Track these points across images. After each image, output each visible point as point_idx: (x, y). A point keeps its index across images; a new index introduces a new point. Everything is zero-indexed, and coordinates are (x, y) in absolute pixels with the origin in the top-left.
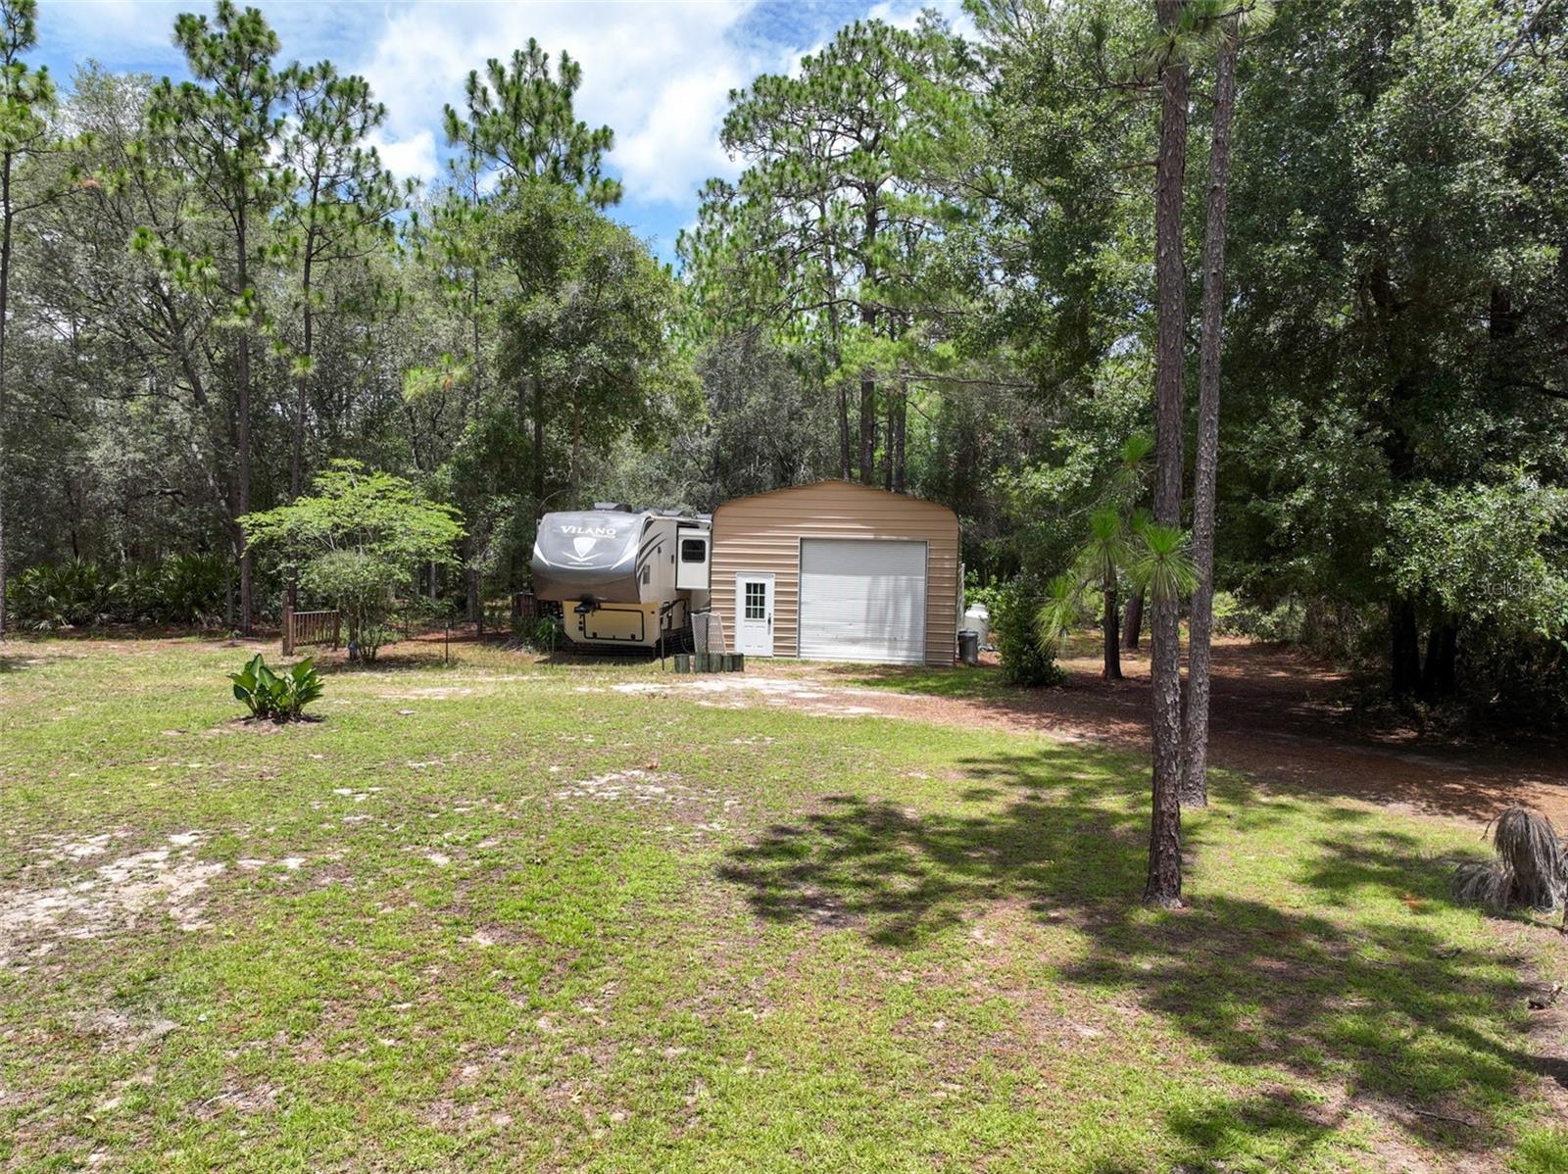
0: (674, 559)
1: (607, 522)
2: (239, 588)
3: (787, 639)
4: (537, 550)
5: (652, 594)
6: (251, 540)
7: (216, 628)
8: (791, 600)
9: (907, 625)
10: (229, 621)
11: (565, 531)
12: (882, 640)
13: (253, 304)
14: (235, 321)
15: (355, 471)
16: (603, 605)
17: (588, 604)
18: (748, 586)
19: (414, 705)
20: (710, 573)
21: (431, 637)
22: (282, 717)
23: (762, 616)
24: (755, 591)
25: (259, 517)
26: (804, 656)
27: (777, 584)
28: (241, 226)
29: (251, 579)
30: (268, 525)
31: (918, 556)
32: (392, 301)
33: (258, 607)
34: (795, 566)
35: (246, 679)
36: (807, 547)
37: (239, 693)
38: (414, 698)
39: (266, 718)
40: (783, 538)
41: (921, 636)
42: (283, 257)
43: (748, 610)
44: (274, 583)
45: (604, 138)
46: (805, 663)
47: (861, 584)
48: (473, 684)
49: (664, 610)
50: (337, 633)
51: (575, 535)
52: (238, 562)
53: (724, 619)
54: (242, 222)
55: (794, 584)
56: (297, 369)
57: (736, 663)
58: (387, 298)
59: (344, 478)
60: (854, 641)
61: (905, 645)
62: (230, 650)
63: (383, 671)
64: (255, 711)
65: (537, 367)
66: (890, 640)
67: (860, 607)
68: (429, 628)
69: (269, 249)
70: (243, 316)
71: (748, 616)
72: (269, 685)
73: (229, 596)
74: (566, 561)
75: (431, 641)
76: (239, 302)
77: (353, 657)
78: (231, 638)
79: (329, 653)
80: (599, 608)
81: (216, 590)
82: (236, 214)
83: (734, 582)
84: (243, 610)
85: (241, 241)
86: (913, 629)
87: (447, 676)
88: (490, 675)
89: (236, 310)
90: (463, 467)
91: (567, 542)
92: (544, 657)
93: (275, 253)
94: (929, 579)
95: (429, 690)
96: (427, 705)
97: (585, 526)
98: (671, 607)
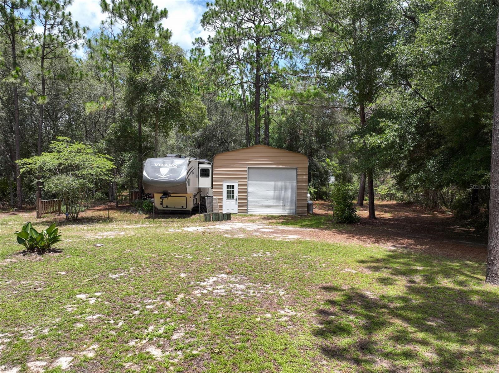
0: (198, 176)
1: (173, 162)
2: (16, 190)
3: (243, 206)
4: (145, 173)
5: (191, 190)
6: (22, 170)
7: (6, 207)
8: (244, 191)
9: (289, 200)
10: (12, 204)
11: (156, 165)
12: (280, 206)
13: (20, 73)
14: (12, 80)
15: (67, 142)
16: (172, 195)
17: (166, 194)
18: (228, 186)
19: (102, 241)
20: (212, 182)
21: (96, 208)
22: (41, 251)
23: (233, 198)
24: (231, 188)
25: (26, 160)
26: (250, 213)
27: (239, 185)
28: (14, 42)
29: (21, 187)
30: (30, 164)
31: (293, 173)
32: (79, 76)
33: (24, 198)
34: (246, 178)
35: (24, 234)
36: (250, 171)
37: (20, 241)
38: (101, 238)
39: (34, 252)
40: (241, 167)
41: (294, 204)
42: (33, 55)
43: (228, 195)
44: (31, 189)
45: (164, 13)
46: (251, 215)
47: (271, 184)
48: (124, 230)
49: (195, 196)
50: (60, 208)
51: (160, 167)
52: (15, 180)
53: (219, 199)
54: (14, 41)
55: (246, 185)
56: (40, 101)
57: (228, 217)
58: (76, 74)
59: (62, 145)
60: (269, 206)
61: (288, 207)
62: (13, 217)
63: (82, 224)
64: (28, 248)
65: (143, 100)
66: (283, 206)
67: (271, 193)
68: (95, 204)
69: (26, 52)
70: (15, 78)
71: (228, 198)
72: (35, 236)
73: (11, 194)
74: (157, 177)
75: (98, 210)
76: (14, 72)
77: (68, 218)
78: (13, 211)
79: (56, 216)
80: (170, 196)
81: (6, 191)
82: (11, 37)
83: (222, 185)
84: (18, 199)
85: (14, 49)
86: (291, 202)
87: (111, 225)
88: (129, 225)
89: (12, 76)
90: (110, 141)
91: (157, 170)
92: (147, 216)
93: (29, 52)
94: (297, 182)
95: (106, 233)
96: (107, 241)
97: (164, 163)
98: (197, 195)
